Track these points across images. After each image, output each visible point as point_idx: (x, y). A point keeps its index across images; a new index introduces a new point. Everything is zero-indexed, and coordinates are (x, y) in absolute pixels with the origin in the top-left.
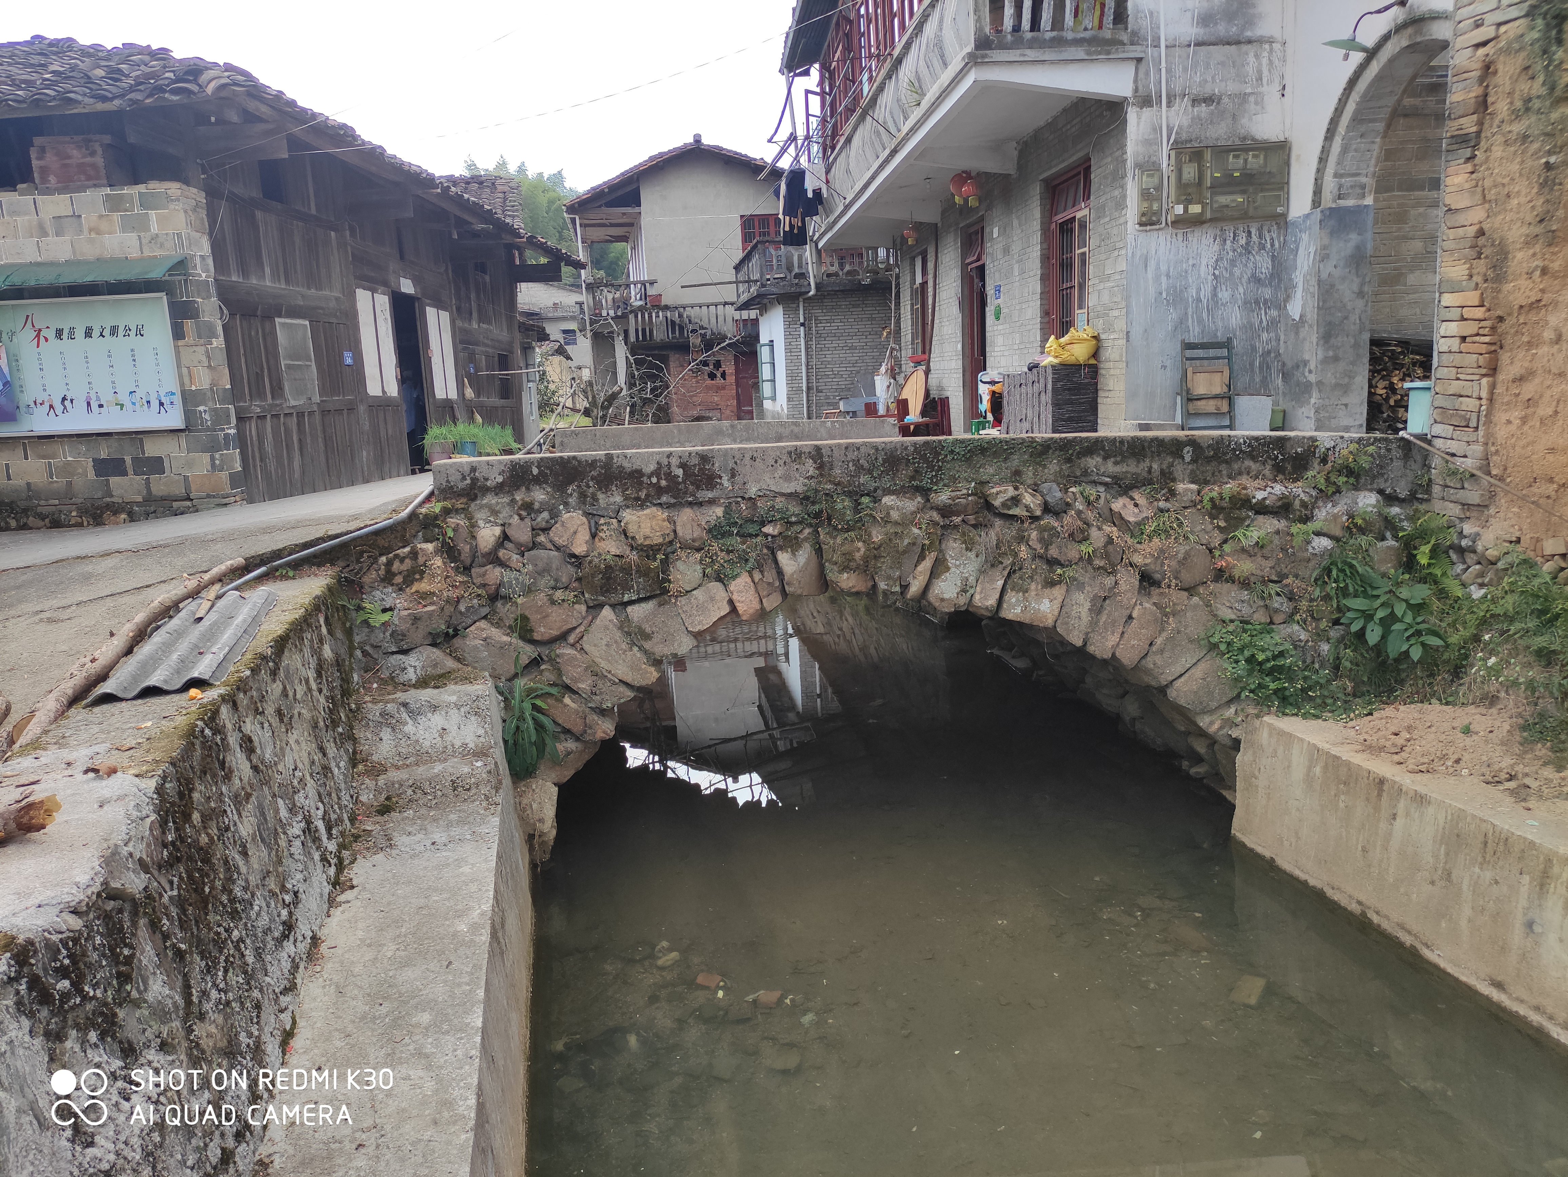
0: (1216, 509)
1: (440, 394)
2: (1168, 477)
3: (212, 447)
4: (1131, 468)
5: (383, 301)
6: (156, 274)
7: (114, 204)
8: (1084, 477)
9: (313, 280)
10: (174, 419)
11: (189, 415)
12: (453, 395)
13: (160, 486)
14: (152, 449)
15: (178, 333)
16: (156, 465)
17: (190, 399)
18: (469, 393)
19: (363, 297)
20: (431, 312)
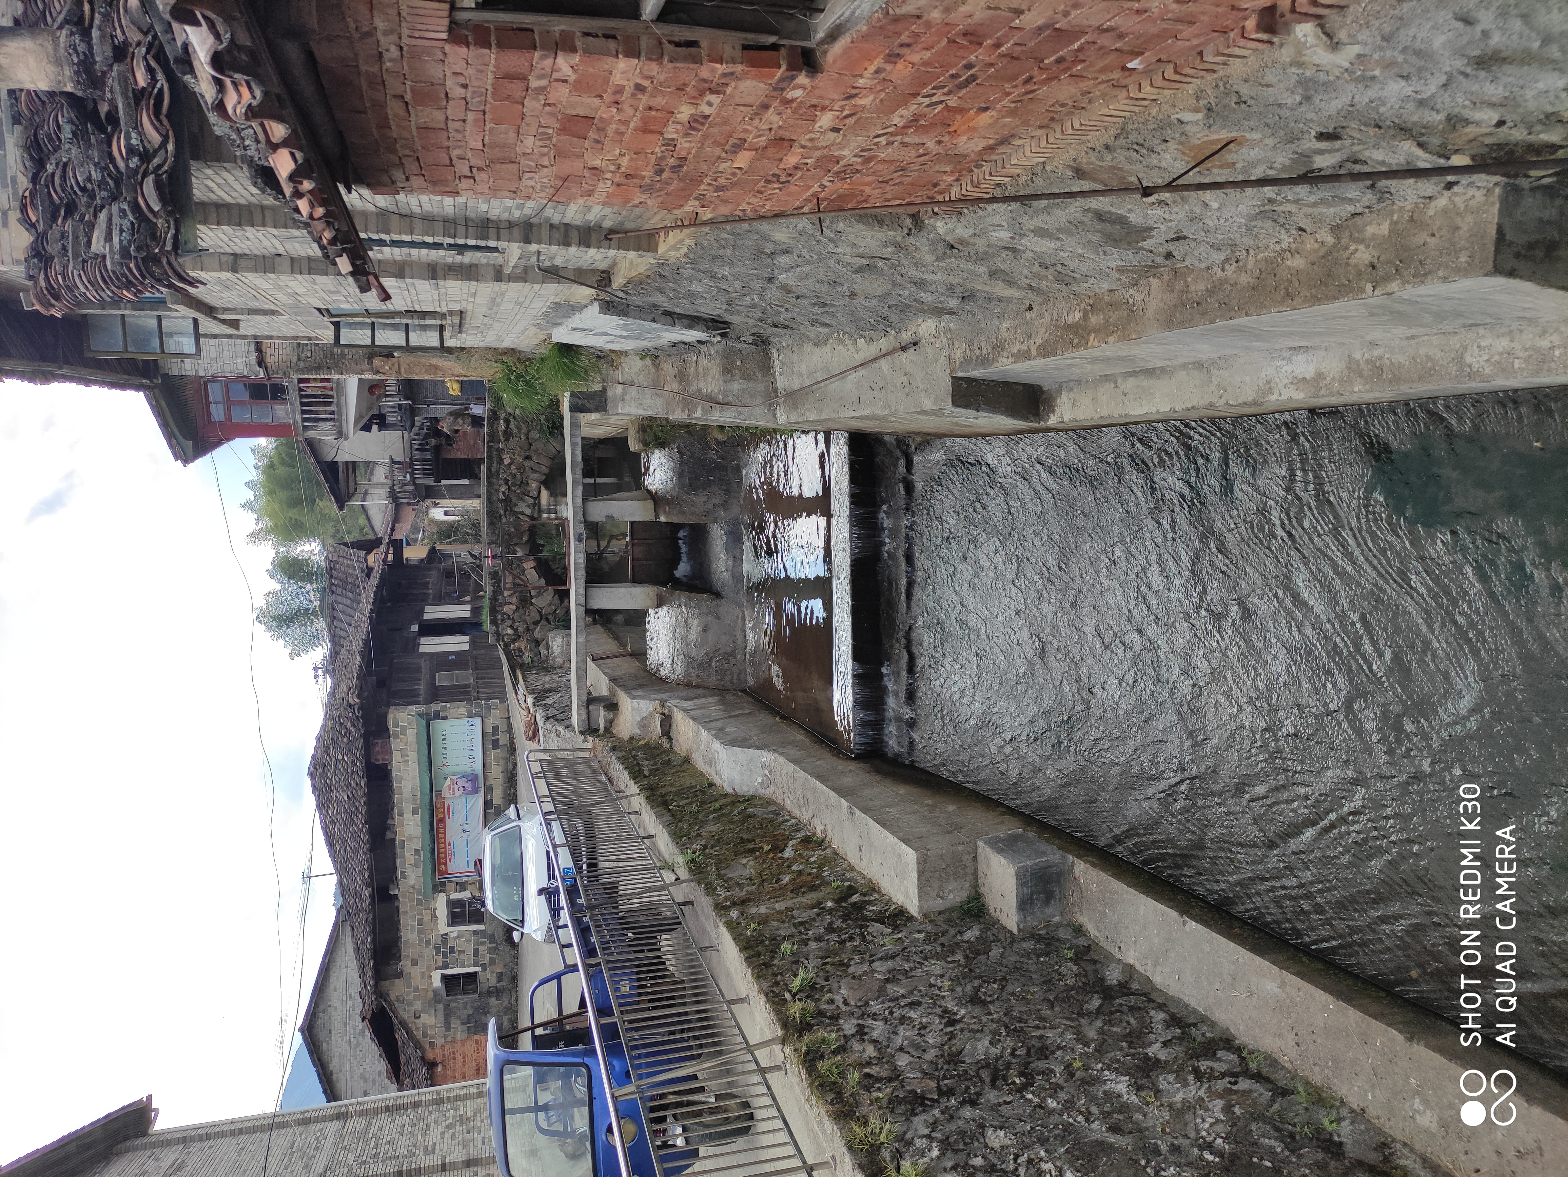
0: (507, 440)
1: (468, 614)
2: (498, 450)
3: (489, 709)
4: (495, 459)
5: (423, 640)
6: (424, 723)
7: (396, 737)
8: (498, 472)
9: (418, 670)
10: (478, 721)
11: (476, 716)
12: (468, 607)
13: (503, 727)
14: (489, 729)
15: (445, 718)
16: (495, 728)
17: (470, 715)
18: (467, 598)
19: (422, 649)
20: (426, 616)
